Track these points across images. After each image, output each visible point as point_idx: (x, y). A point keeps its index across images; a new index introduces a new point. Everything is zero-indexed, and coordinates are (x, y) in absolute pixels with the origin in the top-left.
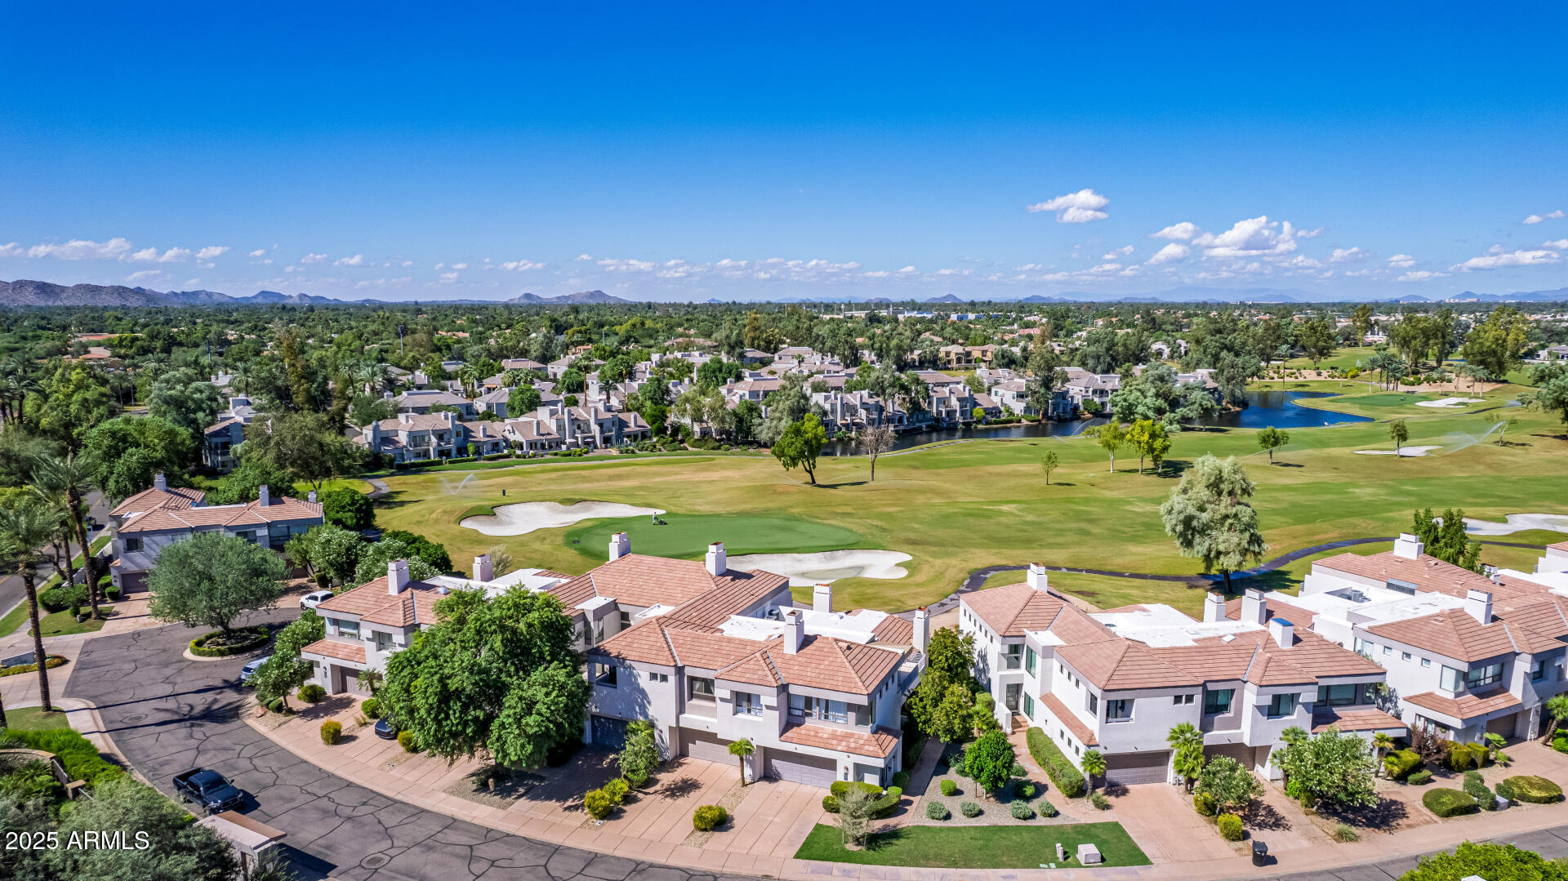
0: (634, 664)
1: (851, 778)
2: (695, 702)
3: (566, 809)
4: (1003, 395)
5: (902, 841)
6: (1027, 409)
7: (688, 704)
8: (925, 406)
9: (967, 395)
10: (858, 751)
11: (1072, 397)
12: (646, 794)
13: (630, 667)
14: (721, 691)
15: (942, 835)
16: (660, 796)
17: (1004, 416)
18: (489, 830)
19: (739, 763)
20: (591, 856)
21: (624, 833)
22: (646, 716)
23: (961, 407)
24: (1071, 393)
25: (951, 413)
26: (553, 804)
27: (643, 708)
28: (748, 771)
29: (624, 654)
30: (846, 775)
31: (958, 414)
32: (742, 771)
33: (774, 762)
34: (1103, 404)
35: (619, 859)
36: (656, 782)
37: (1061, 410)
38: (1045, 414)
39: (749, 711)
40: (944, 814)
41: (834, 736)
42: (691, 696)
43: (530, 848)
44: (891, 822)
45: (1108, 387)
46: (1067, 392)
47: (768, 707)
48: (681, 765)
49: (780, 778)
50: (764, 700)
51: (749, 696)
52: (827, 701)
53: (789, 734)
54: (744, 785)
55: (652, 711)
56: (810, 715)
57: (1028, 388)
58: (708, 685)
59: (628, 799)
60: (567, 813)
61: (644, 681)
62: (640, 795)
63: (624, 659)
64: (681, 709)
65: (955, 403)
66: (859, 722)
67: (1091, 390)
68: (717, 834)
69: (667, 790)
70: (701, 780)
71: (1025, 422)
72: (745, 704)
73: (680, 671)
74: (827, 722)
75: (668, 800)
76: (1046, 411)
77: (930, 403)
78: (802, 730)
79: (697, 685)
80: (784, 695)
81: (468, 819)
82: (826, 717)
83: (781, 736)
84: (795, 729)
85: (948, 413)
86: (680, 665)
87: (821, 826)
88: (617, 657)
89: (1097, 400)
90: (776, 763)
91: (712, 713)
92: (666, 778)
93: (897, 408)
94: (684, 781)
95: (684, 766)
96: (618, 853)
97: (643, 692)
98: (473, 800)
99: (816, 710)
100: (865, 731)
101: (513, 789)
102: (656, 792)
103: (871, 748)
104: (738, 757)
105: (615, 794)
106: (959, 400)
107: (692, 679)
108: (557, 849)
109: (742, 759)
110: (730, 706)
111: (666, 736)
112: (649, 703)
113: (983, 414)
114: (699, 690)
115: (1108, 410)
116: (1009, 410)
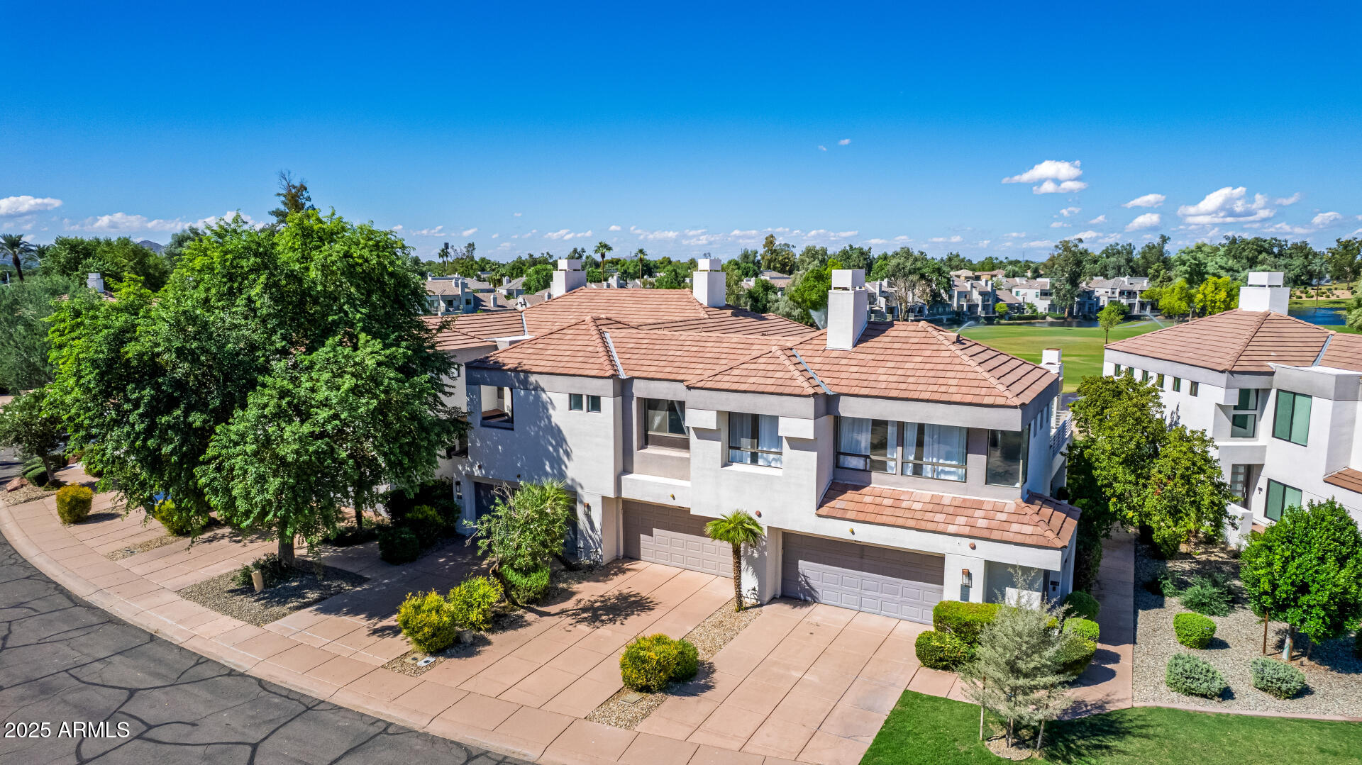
0: (543, 381)
1: (976, 596)
2: (651, 450)
3: (375, 632)
4: (1025, 294)
5: (1132, 744)
6: (1052, 307)
7: (638, 455)
8: (945, 296)
9: (989, 289)
10: (996, 535)
11: (1098, 299)
12: (542, 614)
13: (537, 388)
14: (699, 417)
15: (1235, 735)
16: (569, 620)
17: (1028, 312)
18: (201, 660)
19: (730, 559)
20: (373, 730)
21: (468, 686)
22: (561, 476)
23: (983, 301)
24: (1097, 294)
25: (972, 307)
26: (360, 621)
27: (557, 462)
28: (749, 581)
29: (528, 364)
30: (965, 589)
31: (980, 309)
32: (738, 578)
33: (804, 566)
34: (1131, 306)
35: (432, 740)
36: (569, 595)
37: (1087, 309)
38: (1070, 313)
39: (754, 459)
40: (1216, 687)
41: (936, 505)
42: (646, 441)
43: (254, 702)
44: (1090, 694)
45: (1137, 288)
46: (1093, 292)
47: (797, 444)
48: (624, 571)
49: (815, 600)
50: (788, 427)
51: (755, 419)
52: (921, 427)
53: (838, 503)
54: (741, 607)
55: (573, 471)
56: (882, 467)
57: (1053, 285)
58: (675, 410)
59: (500, 621)
60: (375, 638)
61: (561, 414)
62: (530, 617)
63: (527, 372)
64: (625, 465)
65: (977, 298)
66: (994, 477)
67: (1117, 291)
68: (672, 700)
69: (584, 610)
70: (656, 596)
71: (1049, 319)
72: (746, 442)
73: (623, 388)
74: (919, 479)
75: (583, 627)
76: (1071, 308)
77: (951, 297)
78: (866, 496)
79: (658, 418)
80: (827, 421)
81: (178, 639)
82: (918, 471)
83: (820, 506)
84: (850, 495)
85: (970, 307)
86: (623, 375)
87: (917, 695)
88: (514, 370)
89: (1124, 301)
90: (806, 568)
91: (683, 470)
92: (588, 591)
93: (916, 299)
94: (623, 598)
95: (629, 574)
96: (437, 729)
97: (557, 435)
98: (216, 607)
99: (894, 456)
100: (1009, 497)
101: (298, 593)
102: (562, 612)
103: (1028, 529)
104: (727, 547)
105: (470, 606)
106: (981, 293)
107: (650, 405)
108: (308, 707)
109: (737, 552)
110: (715, 448)
111: (597, 516)
112: (568, 454)
113: (1007, 309)
114: (658, 429)
115: (1136, 311)
116: (1031, 306)
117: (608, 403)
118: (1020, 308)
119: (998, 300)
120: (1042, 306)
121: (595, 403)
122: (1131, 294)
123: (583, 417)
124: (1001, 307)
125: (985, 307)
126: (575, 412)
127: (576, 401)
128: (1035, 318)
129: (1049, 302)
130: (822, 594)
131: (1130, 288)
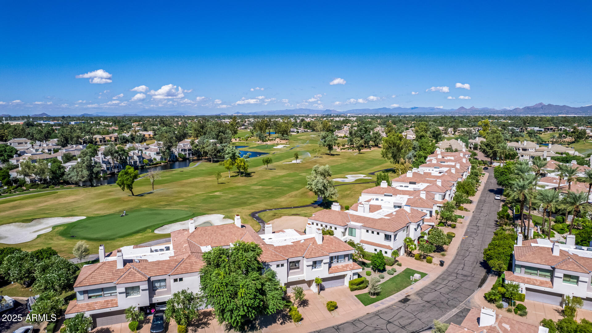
0: (270, 263)
7: (290, 273)
11: (175, 153)
13: (268, 265)
14: (309, 263)
15: (385, 285)
17: (154, 162)
23: (139, 160)
24: (175, 151)
34: (186, 154)
37: (172, 158)
45: (186, 148)
47: (325, 264)
50: (324, 261)
51: (319, 261)
53: (331, 270)
54: (319, 294)
57: (161, 150)
64: (288, 275)
65: (136, 158)
66: (349, 260)
67: (180, 149)
68: (336, 310)
73: (288, 261)
78: (333, 268)
83: (329, 272)
86: (287, 258)
87: (358, 295)
90: (325, 283)
99: (335, 260)
107: (290, 262)
110: (309, 268)
111: (283, 284)
113: (148, 161)
114: (292, 266)
115: (187, 156)
116: (155, 159)
117: (286, 265)
118: (150, 160)
119: (143, 158)
120: (158, 158)
121: (282, 265)
122: (185, 150)
123: (280, 268)
124: (145, 161)
125: (140, 162)
126: (278, 268)
127: (278, 266)
128: (158, 164)
129: (160, 157)
130: (326, 287)
131: (184, 148)
